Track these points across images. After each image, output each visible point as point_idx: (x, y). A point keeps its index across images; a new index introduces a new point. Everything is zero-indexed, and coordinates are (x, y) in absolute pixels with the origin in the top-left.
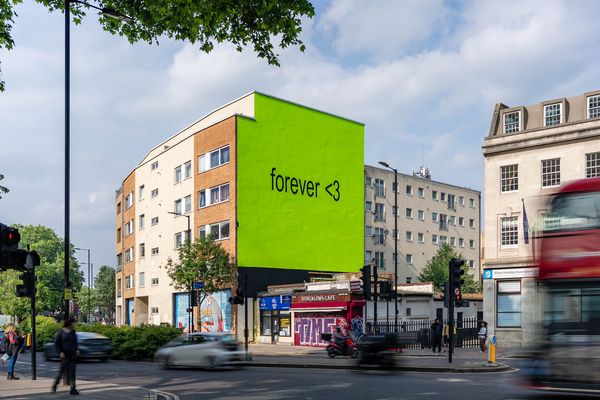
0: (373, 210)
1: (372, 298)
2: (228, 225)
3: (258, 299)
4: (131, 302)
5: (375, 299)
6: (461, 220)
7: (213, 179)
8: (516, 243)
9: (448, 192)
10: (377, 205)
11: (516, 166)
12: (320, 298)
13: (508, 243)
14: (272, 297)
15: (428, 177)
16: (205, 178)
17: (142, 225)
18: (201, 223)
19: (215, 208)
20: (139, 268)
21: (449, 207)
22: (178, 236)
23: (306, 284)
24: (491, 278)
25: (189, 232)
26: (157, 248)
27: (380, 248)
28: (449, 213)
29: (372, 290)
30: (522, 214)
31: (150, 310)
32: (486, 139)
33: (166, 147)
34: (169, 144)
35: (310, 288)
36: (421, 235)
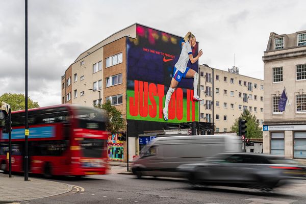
0: (205, 90)
2: (122, 97)
3: (138, 139)
6: (255, 96)
7: (114, 71)
9: (248, 81)
10: (207, 88)
11: (282, 68)
13: (277, 111)
14: (146, 137)
15: (237, 72)
16: (109, 71)
18: (107, 95)
19: (114, 87)
21: (248, 89)
22: (95, 101)
23: (165, 131)
24: (267, 130)
25: (100, 100)
27: (209, 112)
28: (249, 93)
32: (265, 52)
33: (88, 53)
34: (90, 51)
35: (167, 133)
36: (232, 105)
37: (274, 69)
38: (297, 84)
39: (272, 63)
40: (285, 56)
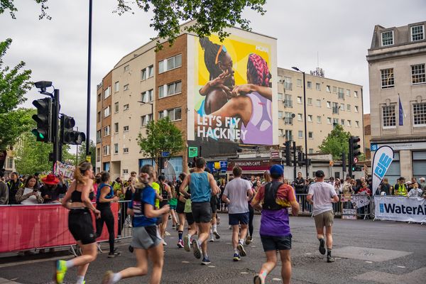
0: (283, 99)
1: (293, 164)
2: (180, 110)
4: (107, 165)
5: (295, 165)
6: (349, 106)
7: (169, 78)
8: (394, 124)
9: (338, 86)
10: (286, 96)
11: (392, 69)
12: (248, 164)
13: (388, 125)
14: (213, 163)
15: (322, 75)
16: (164, 77)
17: (117, 110)
18: (160, 108)
19: (170, 98)
20: (113, 141)
21: (339, 97)
22: (143, 117)
23: (238, 153)
25: (151, 115)
26: (128, 127)
27: (289, 127)
28: (340, 101)
29: (293, 159)
30: (398, 104)
31: (122, 171)
32: (369, 50)
33: (135, 55)
34: (137, 53)
35: (241, 156)
36: (319, 117)
37: (382, 71)
38: (414, 90)
39: (379, 63)
40: (396, 54)
